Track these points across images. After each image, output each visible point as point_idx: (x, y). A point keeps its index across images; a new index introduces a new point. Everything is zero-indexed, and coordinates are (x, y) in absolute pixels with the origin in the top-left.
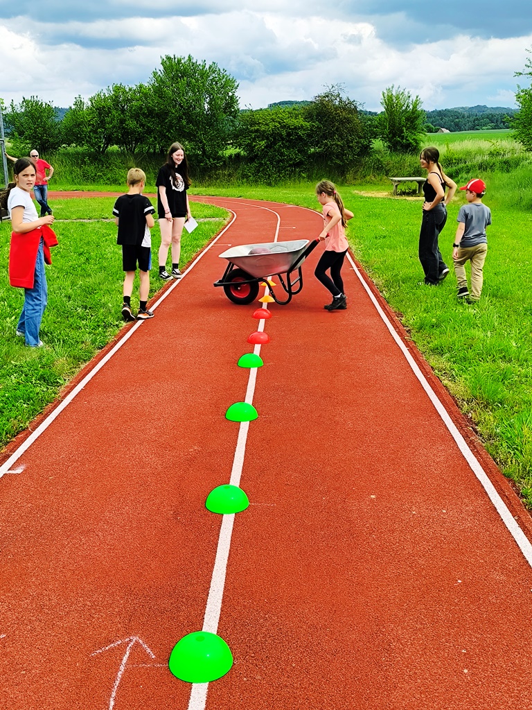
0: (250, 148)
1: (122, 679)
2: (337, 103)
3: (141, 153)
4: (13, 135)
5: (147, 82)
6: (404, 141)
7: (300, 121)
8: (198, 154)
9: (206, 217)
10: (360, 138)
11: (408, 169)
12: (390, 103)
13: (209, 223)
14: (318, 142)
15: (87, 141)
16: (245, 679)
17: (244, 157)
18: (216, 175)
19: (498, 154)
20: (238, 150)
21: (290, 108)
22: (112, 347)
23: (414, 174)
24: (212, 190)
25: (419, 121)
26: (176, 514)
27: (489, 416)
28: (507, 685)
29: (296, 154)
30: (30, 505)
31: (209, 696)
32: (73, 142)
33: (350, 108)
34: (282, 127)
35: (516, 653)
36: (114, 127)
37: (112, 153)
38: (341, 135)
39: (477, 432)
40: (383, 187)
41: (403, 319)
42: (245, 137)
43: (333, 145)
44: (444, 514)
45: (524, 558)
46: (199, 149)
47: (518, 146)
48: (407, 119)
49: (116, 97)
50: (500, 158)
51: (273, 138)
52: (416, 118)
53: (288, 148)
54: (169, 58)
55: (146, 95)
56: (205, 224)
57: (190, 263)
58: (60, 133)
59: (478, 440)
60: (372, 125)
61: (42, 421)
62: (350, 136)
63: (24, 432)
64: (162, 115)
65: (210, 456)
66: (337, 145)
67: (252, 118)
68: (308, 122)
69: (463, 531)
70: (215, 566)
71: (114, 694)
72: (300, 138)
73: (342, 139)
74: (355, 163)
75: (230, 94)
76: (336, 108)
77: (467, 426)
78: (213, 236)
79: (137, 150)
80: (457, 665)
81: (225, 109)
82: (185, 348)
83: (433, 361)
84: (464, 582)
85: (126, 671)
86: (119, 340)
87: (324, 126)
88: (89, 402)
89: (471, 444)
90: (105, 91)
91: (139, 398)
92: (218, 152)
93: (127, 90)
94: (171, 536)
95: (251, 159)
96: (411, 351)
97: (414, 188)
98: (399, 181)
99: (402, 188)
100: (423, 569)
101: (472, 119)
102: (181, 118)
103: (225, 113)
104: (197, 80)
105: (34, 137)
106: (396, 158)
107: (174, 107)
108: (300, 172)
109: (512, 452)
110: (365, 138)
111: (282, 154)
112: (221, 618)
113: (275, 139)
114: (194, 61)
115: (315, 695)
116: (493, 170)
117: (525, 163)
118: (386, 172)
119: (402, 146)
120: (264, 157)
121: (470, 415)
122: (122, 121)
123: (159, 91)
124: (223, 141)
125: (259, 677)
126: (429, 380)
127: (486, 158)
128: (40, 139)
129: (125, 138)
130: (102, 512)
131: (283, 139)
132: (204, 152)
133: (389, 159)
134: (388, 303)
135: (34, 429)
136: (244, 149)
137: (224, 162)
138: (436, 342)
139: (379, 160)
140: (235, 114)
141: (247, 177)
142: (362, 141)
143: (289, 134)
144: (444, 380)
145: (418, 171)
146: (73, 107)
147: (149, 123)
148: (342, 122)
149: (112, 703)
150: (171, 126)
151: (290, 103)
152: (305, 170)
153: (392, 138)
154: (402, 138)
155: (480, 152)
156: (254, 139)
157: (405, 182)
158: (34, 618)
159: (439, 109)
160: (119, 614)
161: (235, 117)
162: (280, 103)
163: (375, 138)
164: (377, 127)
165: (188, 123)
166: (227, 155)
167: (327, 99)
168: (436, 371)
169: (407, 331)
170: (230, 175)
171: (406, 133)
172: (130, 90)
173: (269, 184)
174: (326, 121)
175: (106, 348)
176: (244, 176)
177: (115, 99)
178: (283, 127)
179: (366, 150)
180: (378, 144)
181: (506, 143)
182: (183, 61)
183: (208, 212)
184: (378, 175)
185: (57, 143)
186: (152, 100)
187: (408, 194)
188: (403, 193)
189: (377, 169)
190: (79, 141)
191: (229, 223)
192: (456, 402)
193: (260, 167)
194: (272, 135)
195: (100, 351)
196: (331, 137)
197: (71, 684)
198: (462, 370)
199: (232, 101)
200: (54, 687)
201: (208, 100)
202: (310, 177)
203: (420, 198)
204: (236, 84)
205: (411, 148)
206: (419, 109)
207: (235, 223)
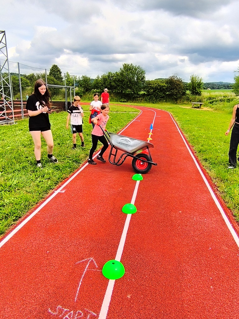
0: (148, 92)
1: (85, 274)
2: (176, 79)
3: (115, 92)
4: (79, 86)
5: (119, 71)
7: (164, 84)
8: (132, 93)
9: (133, 112)
10: (182, 90)
11: (197, 100)
12: (193, 80)
13: (134, 114)
14: (169, 91)
15: (100, 89)
16: (128, 280)
17: (146, 94)
18: (137, 99)
19: (226, 97)
20: (144, 92)
21: (161, 80)
23: (199, 102)
24: (136, 104)
25: (201, 86)
27: (222, 185)
28: (228, 295)
29: (162, 94)
30: (65, 204)
31: (115, 286)
33: (180, 81)
35: (232, 282)
36: (108, 84)
38: (177, 89)
39: (218, 190)
40: (189, 105)
41: (194, 148)
42: (147, 88)
44: (205, 220)
45: (234, 241)
47: (233, 94)
48: (198, 85)
50: (227, 98)
51: (155, 89)
52: (201, 84)
53: (160, 92)
54: (125, 64)
55: (118, 75)
56: (132, 114)
57: (126, 126)
58: (92, 86)
59: (218, 193)
60: (187, 87)
61: (73, 175)
62: (180, 89)
63: (67, 179)
64: (122, 81)
65: (125, 192)
66: (175, 92)
67: (149, 83)
68: (167, 85)
69: (212, 228)
70: (123, 233)
71: (81, 280)
72: (164, 89)
74: (180, 98)
75: (143, 75)
76: (175, 81)
77: (214, 188)
78: (134, 118)
80: (208, 284)
81: (141, 80)
83: (203, 163)
84: (212, 248)
85: (87, 271)
87: (171, 86)
88: (89, 170)
89: (216, 194)
90: (106, 74)
92: (138, 93)
94: (109, 220)
95: (148, 95)
96: (196, 159)
97: (199, 106)
98: (194, 104)
100: (197, 242)
101: (218, 86)
102: (128, 82)
103: (141, 81)
104: (133, 71)
105: (85, 87)
106: (193, 97)
107: (126, 79)
108: (163, 100)
109: (231, 199)
110: (184, 90)
111: (158, 94)
112: (122, 254)
113: (156, 89)
114: (133, 65)
115: (154, 290)
116: (224, 102)
117: (235, 100)
118: (190, 101)
119: (196, 93)
120: (152, 95)
121: (216, 184)
122: (110, 83)
123: (122, 74)
124: (140, 90)
125: (134, 280)
126: (202, 170)
127: (222, 98)
130: (87, 209)
131: (158, 89)
132: (134, 92)
133: (191, 97)
134: (189, 142)
135: (71, 177)
136: (146, 92)
137: (140, 96)
139: (188, 97)
140: (144, 81)
141: (147, 100)
143: (160, 88)
144: (207, 170)
146: (97, 78)
147: (118, 83)
148: (177, 85)
149: (80, 284)
150: (124, 85)
153: (193, 90)
154: (196, 90)
155: (221, 96)
156: (150, 89)
157: (196, 104)
158: (59, 246)
159: (208, 82)
160: (88, 248)
161: (144, 82)
162: (158, 79)
163: (187, 90)
164: (188, 87)
165: (130, 84)
166: (141, 94)
167: (173, 78)
168: (205, 167)
169: (195, 152)
170: (141, 100)
172: (113, 73)
173: (153, 103)
174: (172, 84)
177: (109, 76)
178: (159, 86)
179: (184, 94)
180: (188, 92)
181: (230, 93)
182: (129, 65)
183: (133, 110)
184: (188, 101)
185: (91, 89)
186: (120, 77)
188: (195, 107)
190: (97, 88)
191: (140, 114)
192: (211, 178)
193: (151, 97)
196: (173, 89)
197: (67, 274)
198: (213, 167)
199: (144, 77)
200: (62, 274)
201: (136, 77)
202: (166, 101)
203: (200, 109)
204: (145, 72)
205: (199, 94)
206: (202, 82)
207: (142, 114)
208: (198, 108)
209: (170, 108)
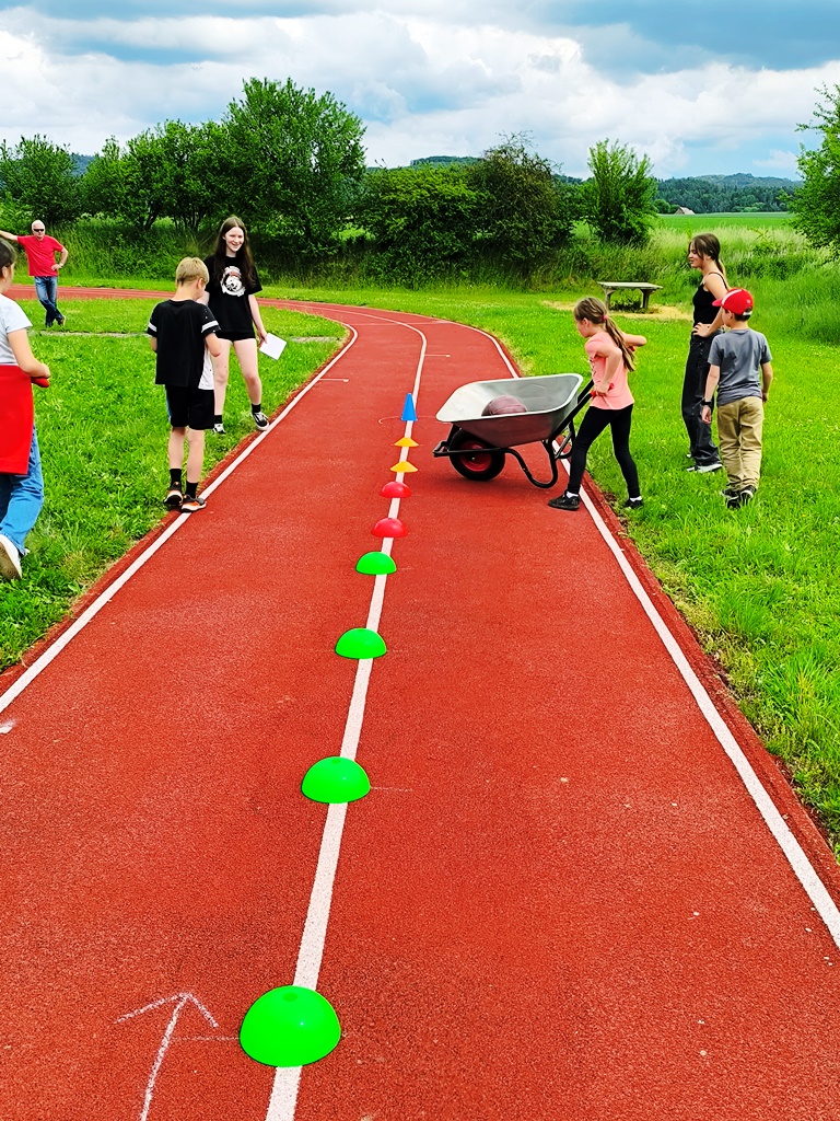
0: (381, 228)
1: (164, 1059)
2: (520, 163)
3: (207, 231)
5: (221, 118)
6: (624, 225)
7: (461, 189)
8: (298, 236)
9: (309, 335)
10: (554, 218)
11: (629, 270)
12: (602, 165)
13: (314, 345)
14: (488, 223)
15: (122, 210)
16: (359, 1062)
17: (371, 243)
18: (326, 269)
19: (768, 250)
20: (361, 231)
21: (445, 168)
22: (157, 536)
23: (636, 277)
24: (319, 293)
25: (646, 195)
26: (254, 801)
27: (746, 658)
28: (766, 1075)
29: (453, 241)
30: (21, 784)
31: (303, 1087)
32: (99, 210)
33: (539, 171)
34: (432, 197)
35: (782, 1027)
36: (165, 188)
37: (162, 230)
38: (524, 214)
39: (727, 683)
41: (616, 503)
42: (373, 211)
43: (512, 228)
44: (673, 808)
45: (796, 879)
46: (300, 228)
47: (800, 239)
48: (629, 191)
49: (171, 141)
50: (771, 256)
51: (418, 214)
52: (643, 190)
53: (441, 230)
54: (256, 83)
55: (218, 140)
56: (307, 346)
57: (283, 407)
58: (79, 194)
59: (728, 695)
60: (573, 201)
61: (43, 651)
62: (539, 214)
63: (14, 669)
64: (244, 172)
65: (311, 712)
66: (518, 229)
67: (386, 182)
68: (474, 191)
69: (703, 835)
70: (315, 885)
71: (152, 1083)
72: (460, 215)
73: (526, 219)
74: (542, 258)
75: (352, 142)
76: (518, 171)
77: (711, 672)
78: (320, 365)
79: (201, 226)
80: (690, 1043)
81: (344, 165)
82: (272, 541)
83: (661, 571)
84: (703, 915)
85: (171, 1047)
86: (167, 526)
87: (498, 198)
88: (118, 624)
89: (717, 701)
90: (153, 131)
91: (199, 618)
92: (330, 234)
93: (189, 131)
94: (247, 836)
95: (382, 246)
96: (628, 554)
97: (636, 299)
98: (614, 288)
99: (618, 298)
100: (640, 894)
101: (728, 194)
102: (272, 178)
103: (342, 171)
104: (301, 119)
105: (38, 200)
106: (610, 252)
107: (263, 160)
108: (458, 269)
109: (781, 715)
110: (561, 218)
111: (431, 240)
112: (322, 967)
113: (420, 215)
114: (298, 89)
115: (469, 1087)
116: (759, 275)
117: (811, 266)
118: (594, 273)
119: (620, 233)
120: (404, 244)
121: (717, 655)
122: (179, 179)
123: (239, 134)
124: (339, 215)
125: (381, 1059)
126: (654, 600)
127: (750, 256)
128: (47, 203)
129: (184, 206)
130: (138, 797)
131: (433, 216)
132: (308, 232)
133: (599, 253)
134: (593, 478)
135: (30, 663)
136: (371, 229)
137: (340, 249)
138: (666, 541)
139: (583, 254)
140: (359, 174)
141: (377, 274)
142: (558, 222)
143: (443, 209)
144: (678, 600)
145: (644, 273)
146: (102, 154)
147: (221, 183)
148: (526, 192)
149: (149, 1097)
150: (256, 190)
151: (447, 159)
152: (465, 266)
153: (605, 219)
154: (621, 220)
155: (740, 246)
156: (388, 215)
157: (622, 289)
158: (26, 963)
159: (677, 177)
160: (162, 957)
161: (358, 179)
162: (430, 159)
163: (577, 219)
164: (580, 202)
165: (283, 187)
166: (344, 239)
167: (504, 156)
168: (666, 586)
169: (622, 524)
170: (347, 270)
171: (626, 212)
172: (193, 130)
173: (410, 287)
174: (501, 190)
175: (147, 538)
176: (370, 272)
177: (169, 144)
178: (434, 197)
179: (562, 238)
180: (581, 229)
181: (782, 233)
182: (278, 88)
183: (311, 327)
184: (582, 277)
185: (74, 211)
186: (228, 148)
187: (627, 309)
188: (621, 307)
189: (580, 268)
190: (109, 207)
191: (345, 345)
192: (695, 635)
193: (395, 258)
194: (417, 208)
195: (137, 542)
196: (509, 215)
197: (83, 1066)
198: (706, 585)
199: (355, 153)
200: (57, 1071)
201: (316, 151)
202: (474, 278)
203: (646, 316)
204: (362, 127)
205: (635, 237)
206: (647, 176)
207: (356, 346)
208: (635, 307)
209: (497, 314)
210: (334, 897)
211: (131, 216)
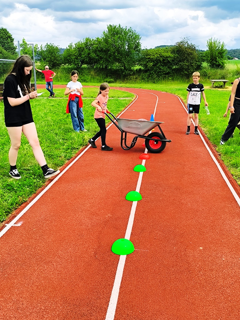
0: (146, 66)
2: (186, 46)
3: (97, 68)
4: (41, 60)
5: (101, 36)
6: (217, 63)
7: (169, 54)
8: (122, 69)
9: (124, 97)
10: (197, 61)
11: (219, 76)
12: (211, 46)
13: (125, 100)
14: (177, 64)
15: (73, 63)
17: (143, 70)
18: (130, 78)
20: (140, 67)
21: (164, 48)
22: (74, 159)
23: (221, 78)
24: (128, 85)
25: (224, 54)
26: (96, 253)
29: (167, 69)
30: (21, 245)
32: (67, 63)
33: (192, 48)
34: (160, 57)
36: (85, 56)
37: (84, 68)
38: (188, 61)
40: (207, 84)
41: (217, 148)
42: (144, 61)
43: (184, 65)
46: (122, 66)
48: (219, 53)
51: (156, 62)
52: (223, 52)
53: (163, 66)
55: (100, 43)
56: (123, 100)
58: (61, 59)
60: (203, 57)
61: (35, 197)
62: (192, 60)
63: (25, 203)
64: (107, 51)
65: (116, 220)
66: (186, 65)
67: (147, 53)
68: (173, 54)
70: (113, 288)
72: (168, 62)
73: (188, 62)
75: (137, 42)
76: (186, 48)
78: (126, 106)
79: (95, 67)
81: (135, 48)
82: (108, 161)
83: (232, 171)
86: (77, 156)
87: (180, 56)
88: (59, 188)
90: (82, 40)
91: (84, 186)
92: (131, 68)
93: (92, 40)
94: (92, 267)
95: (146, 71)
96: (221, 165)
97: (221, 84)
98: (215, 81)
99: (216, 84)
102: (114, 53)
103: (135, 50)
104: (123, 36)
105: (50, 61)
106: (213, 71)
107: (112, 47)
108: (168, 77)
110: (199, 61)
111: (160, 69)
113: (157, 62)
118: (209, 77)
119: (216, 65)
120: (152, 70)
122: (89, 54)
123: (106, 41)
124: (134, 63)
126: (230, 181)
128: (53, 62)
129: (90, 61)
130: (57, 251)
131: (161, 62)
132: (125, 67)
133: (210, 71)
134: (209, 140)
135: (30, 202)
136: (143, 66)
137: (134, 72)
138: (234, 161)
139: (205, 72)
140: (139, 51)
142: (198, 63)
143: (164, 60)
144: (238, 181)
145: (223, 77)
146: (68, 48)
147: (101, 54)
148: (188, 54)
150: (110, 56)
151: (165, 46)
152: (171, 76)
153: (212, 61)
154: (216, 62)
156: (148, 62)
157: (217, 82)
159: (233, 49)
161: (139, 52)
162: (160, 46)
163: (203, 62)
164: (205, 57)
165: (118, 54)
166: (135, 69)
167: (181, 44)
168: (234, 176)
169: (219, 155)
170: (136, 78)
171: (218, 59)
172: (93, 40)
173: (154, 82)
174: (181, 54)
175: (71, 160)
176: (143, 79)
177: (86, 44)
179: (199, 67)
180: (205, 64)
183: (125, 95)
184: (205, 78)
185: (60, 64)
186: (103, 45)
187: (219, 87)
188: (217, 87)
189: (204, 76)
190: (69, 62)
191: (134, 100)
193: (150, 74)
194: (156, 60)
195: (68, 161)
196: (183, 61)
199: (138, 45)
201: (127, 44)
202: (173, 79)
203: (224, 89)
204: (140, 37)
205: (220, 66)
206: (224, 49)
207: (137, 100)
208: (221, 87)
209: (179, 90)
210: (120, 293)
211: (76, 65)
